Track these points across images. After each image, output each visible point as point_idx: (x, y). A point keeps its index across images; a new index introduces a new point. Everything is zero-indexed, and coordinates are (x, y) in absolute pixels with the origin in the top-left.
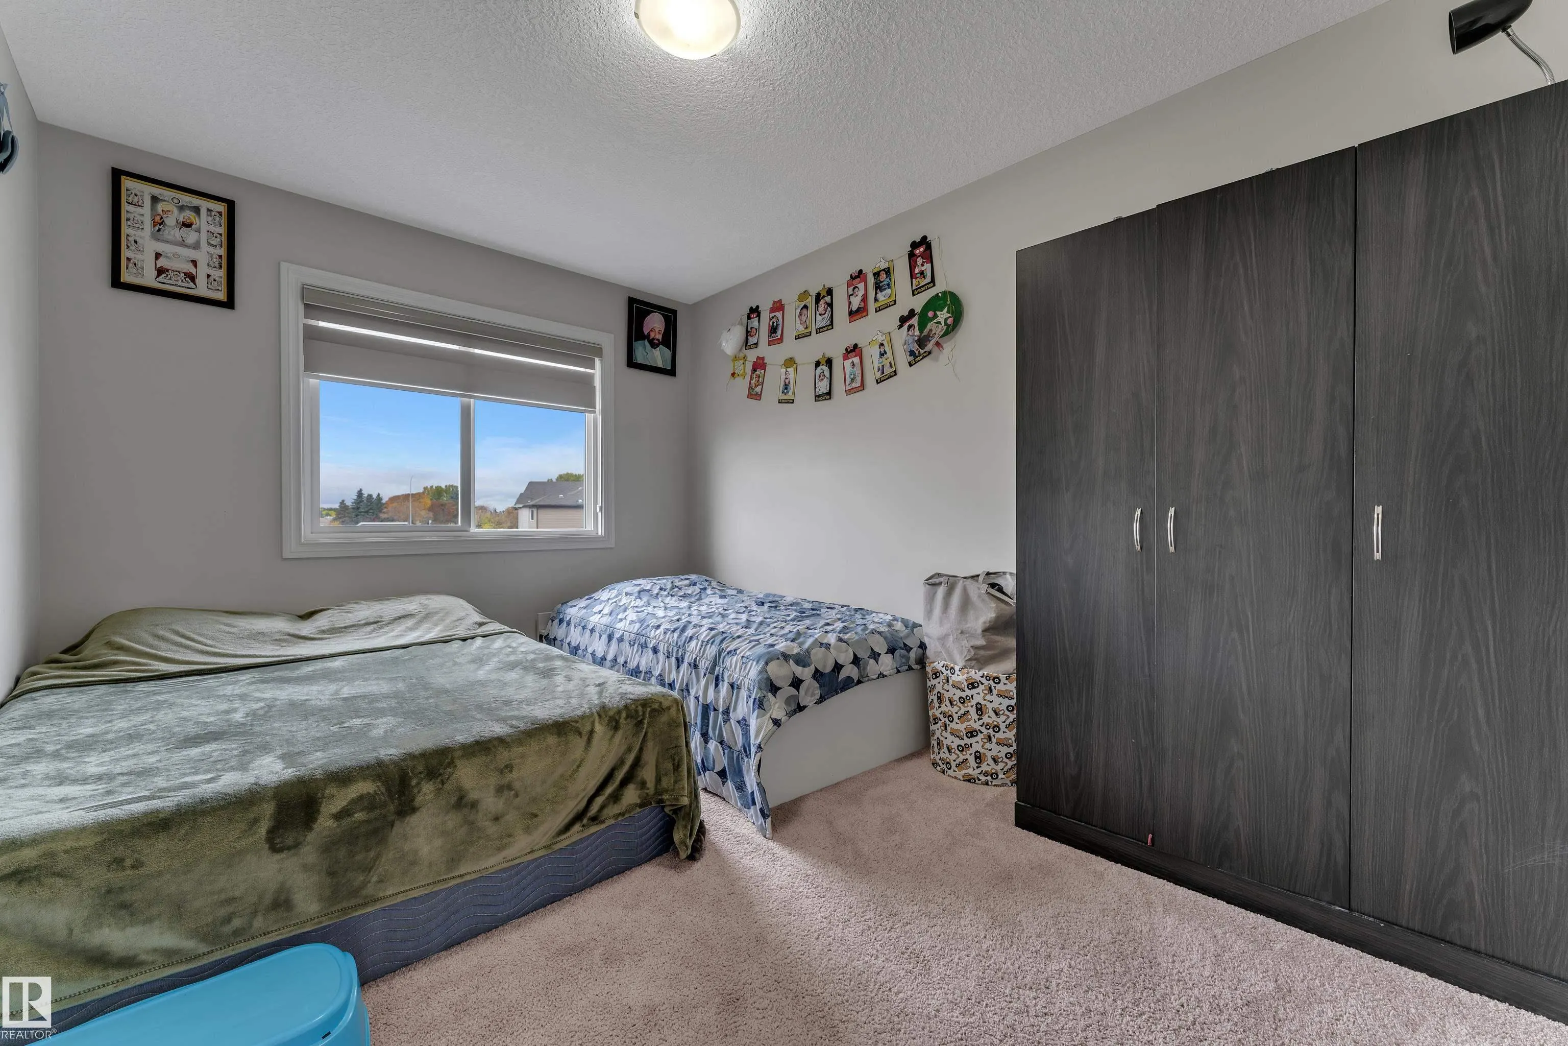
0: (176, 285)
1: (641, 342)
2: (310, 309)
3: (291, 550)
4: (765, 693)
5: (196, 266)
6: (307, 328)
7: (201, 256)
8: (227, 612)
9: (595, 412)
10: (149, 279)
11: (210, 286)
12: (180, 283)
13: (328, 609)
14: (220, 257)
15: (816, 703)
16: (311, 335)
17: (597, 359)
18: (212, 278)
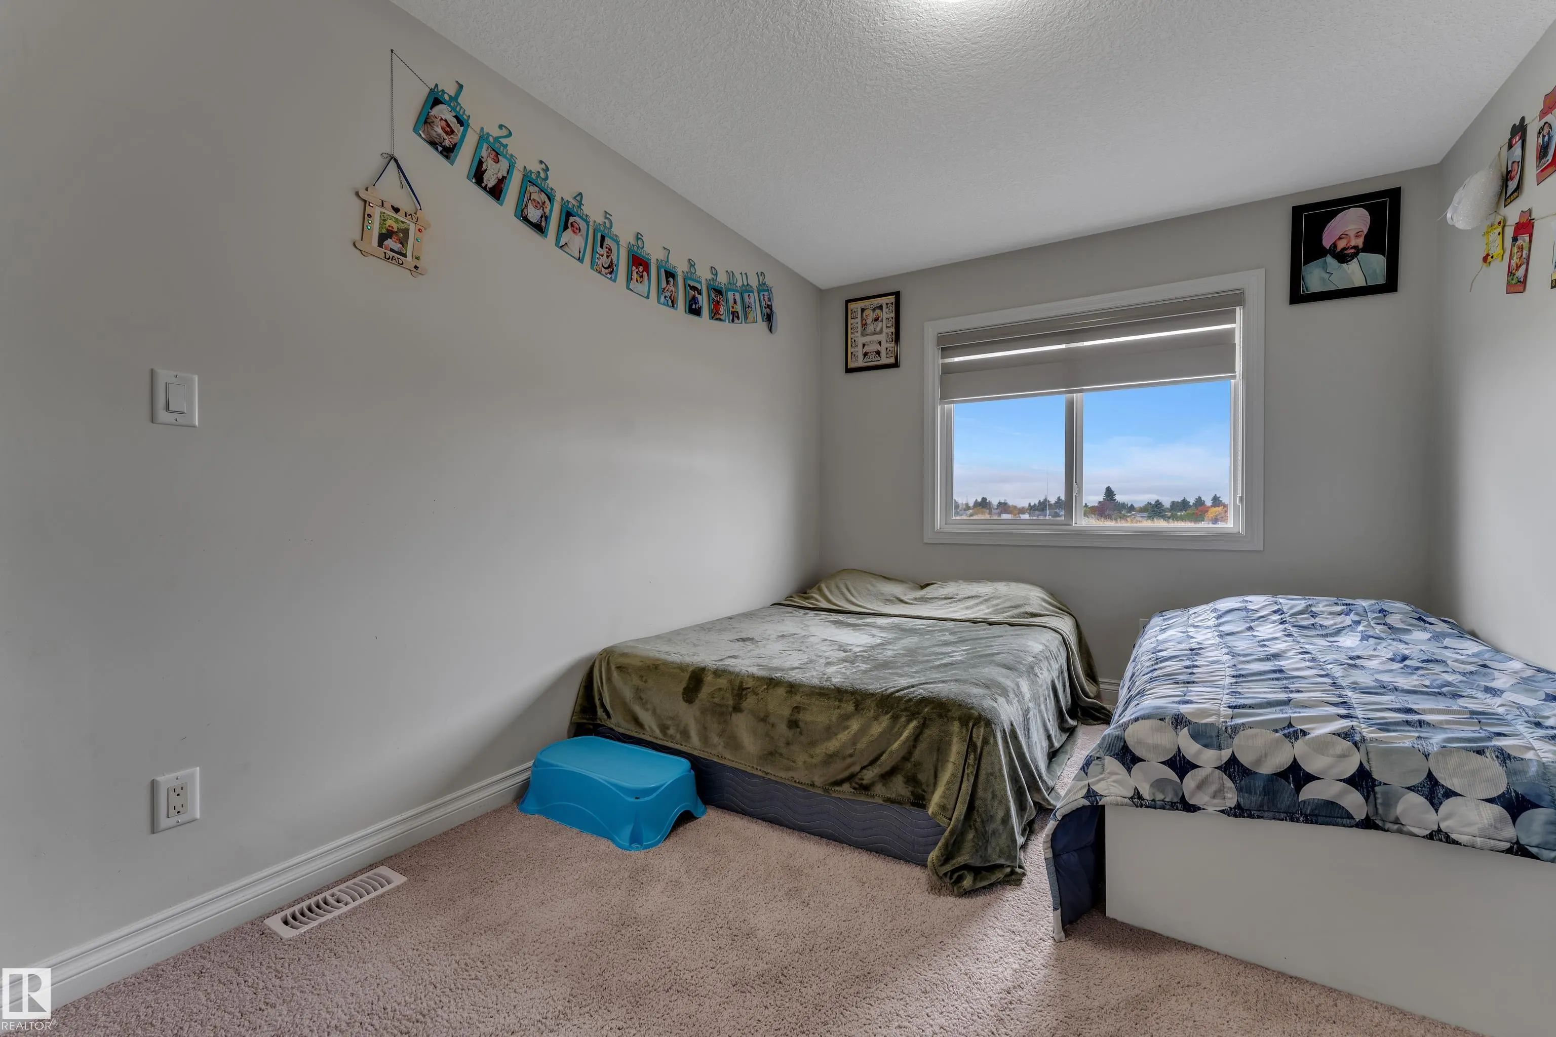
0: (872, 361)
1: (1319, 262)
2: (945, 351)
3: (928, 537)
4: (1102, 754)
5: (880, 345)
6: (943, 365)
7: (882, 338)
8: (885, 577)
9: (1234, 377)
10: (860, 363)
11: (888, 356)
12: (874, 359)
13: (935, 583)
14: (892, 333)
15: (1222, 811)
16: (947, 370)
17: (1238, 309)
18: (888, 350)
